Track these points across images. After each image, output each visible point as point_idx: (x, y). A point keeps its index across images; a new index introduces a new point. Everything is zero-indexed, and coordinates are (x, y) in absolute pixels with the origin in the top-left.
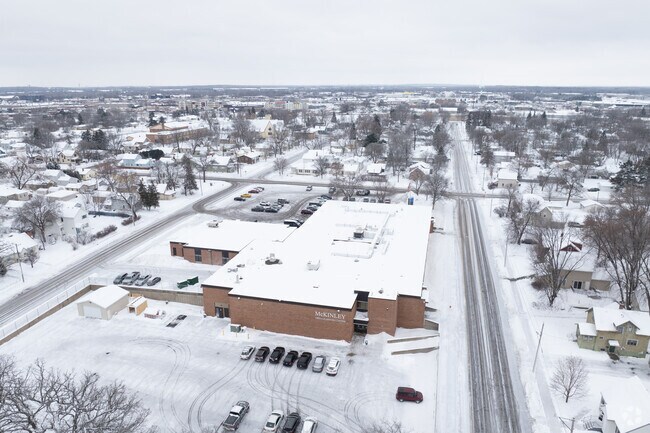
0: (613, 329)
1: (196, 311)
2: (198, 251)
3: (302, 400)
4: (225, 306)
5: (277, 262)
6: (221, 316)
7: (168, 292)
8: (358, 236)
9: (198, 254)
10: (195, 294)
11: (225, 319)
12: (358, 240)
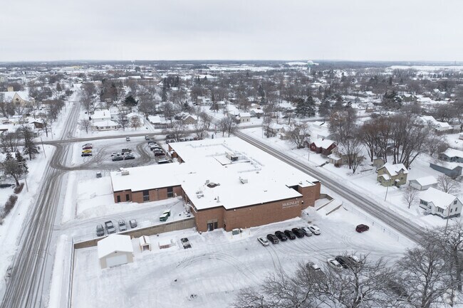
0: (396, 174)
1: (190, 233)
2: (146, 192)
3: (326, 251)
4: (215, 221)
5: (215, 185)
6: (211, 229)
7: (158, 226)
8: (235, 159)
9: (146, 195)
10: (182, 221)
11: (215, 230)
12: (236, 162)
